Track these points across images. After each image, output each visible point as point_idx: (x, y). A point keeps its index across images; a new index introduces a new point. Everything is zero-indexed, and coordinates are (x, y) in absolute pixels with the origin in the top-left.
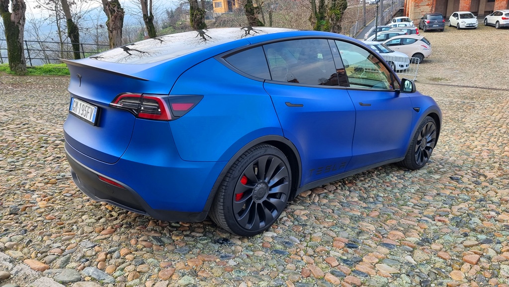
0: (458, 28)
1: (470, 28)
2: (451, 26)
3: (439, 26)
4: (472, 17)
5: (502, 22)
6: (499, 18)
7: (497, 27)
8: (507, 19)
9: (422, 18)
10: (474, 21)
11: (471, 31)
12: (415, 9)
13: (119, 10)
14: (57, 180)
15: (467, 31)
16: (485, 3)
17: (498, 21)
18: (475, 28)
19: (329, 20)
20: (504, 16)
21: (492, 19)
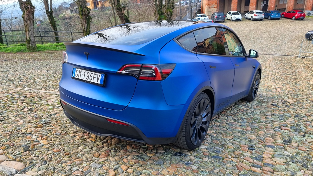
0: (231, 20)
1: (238, 20)
2: (228, 19)
3: (222, 19)
4: (238, 14)
5: (254, 17)
6: (253, 15)
7: (252, 20)
8: (257, 15)
9: (213, 15)
10: (239, 16)
11: (239, 22)
12: (208, 9)
13: (32, 7)
14: (43, 124)
15: (237, 22)
16: (244, 7)
17: (252, 17)
18: (240, 21)
19: (166, 15)
20: (255, 14)
21: (249, 15)
